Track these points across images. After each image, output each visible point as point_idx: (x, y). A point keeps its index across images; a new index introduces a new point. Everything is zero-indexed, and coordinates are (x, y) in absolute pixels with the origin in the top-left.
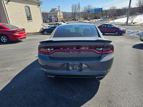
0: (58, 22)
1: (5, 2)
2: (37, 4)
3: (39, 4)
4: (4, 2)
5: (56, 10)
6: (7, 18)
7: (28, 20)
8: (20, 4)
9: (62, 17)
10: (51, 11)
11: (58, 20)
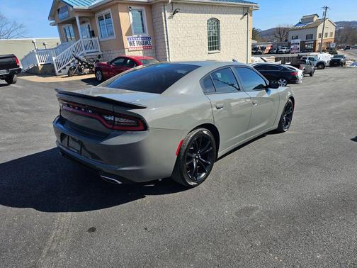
0: (314, 51)
1: (168, 15)
2: (241, 10)
3: (247, 11)
4: (165, 16)
5: (316, 18)
6: (167, 47)
7: (210, 49)
8: (198, 15)
9: (331, 38)
10: (300, 23)
11: (315, 47)
